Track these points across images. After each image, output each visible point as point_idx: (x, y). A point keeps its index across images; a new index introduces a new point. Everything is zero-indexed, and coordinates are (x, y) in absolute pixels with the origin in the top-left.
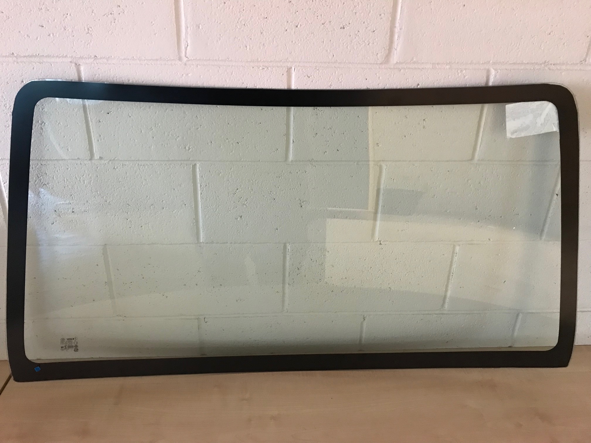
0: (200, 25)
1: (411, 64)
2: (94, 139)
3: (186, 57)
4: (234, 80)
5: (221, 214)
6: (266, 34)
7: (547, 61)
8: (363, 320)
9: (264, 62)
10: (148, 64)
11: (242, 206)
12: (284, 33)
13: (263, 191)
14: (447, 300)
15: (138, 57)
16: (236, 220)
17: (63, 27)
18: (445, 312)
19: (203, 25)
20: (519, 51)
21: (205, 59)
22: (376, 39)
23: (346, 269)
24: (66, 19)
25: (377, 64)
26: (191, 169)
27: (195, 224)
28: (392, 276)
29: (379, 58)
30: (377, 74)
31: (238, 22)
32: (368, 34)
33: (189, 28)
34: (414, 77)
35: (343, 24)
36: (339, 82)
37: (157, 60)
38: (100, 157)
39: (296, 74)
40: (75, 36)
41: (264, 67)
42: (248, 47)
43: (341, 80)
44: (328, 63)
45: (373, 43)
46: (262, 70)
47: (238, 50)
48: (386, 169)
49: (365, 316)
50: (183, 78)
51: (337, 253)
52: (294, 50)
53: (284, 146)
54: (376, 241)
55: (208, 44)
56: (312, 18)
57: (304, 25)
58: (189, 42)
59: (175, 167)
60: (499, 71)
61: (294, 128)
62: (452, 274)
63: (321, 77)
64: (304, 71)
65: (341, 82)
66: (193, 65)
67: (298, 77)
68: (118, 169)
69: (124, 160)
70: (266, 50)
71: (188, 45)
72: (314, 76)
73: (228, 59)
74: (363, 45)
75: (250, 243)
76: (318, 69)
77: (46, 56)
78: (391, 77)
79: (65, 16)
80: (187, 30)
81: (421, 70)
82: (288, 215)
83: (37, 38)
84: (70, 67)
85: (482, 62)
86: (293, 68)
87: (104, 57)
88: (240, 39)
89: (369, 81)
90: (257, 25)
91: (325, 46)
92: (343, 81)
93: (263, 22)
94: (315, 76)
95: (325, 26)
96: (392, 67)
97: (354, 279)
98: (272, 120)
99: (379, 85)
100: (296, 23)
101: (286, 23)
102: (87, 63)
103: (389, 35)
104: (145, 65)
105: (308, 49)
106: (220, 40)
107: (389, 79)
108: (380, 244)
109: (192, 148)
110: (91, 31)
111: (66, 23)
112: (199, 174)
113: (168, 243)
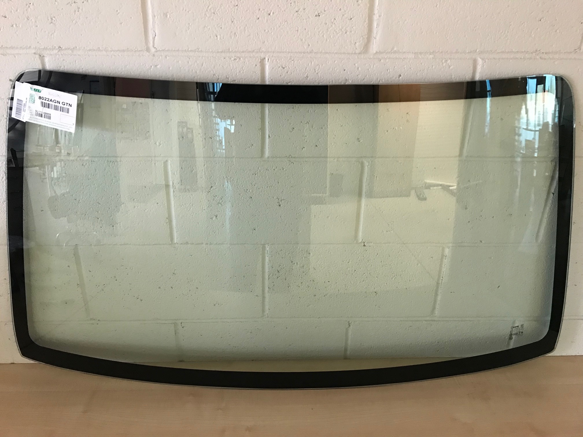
0: (168, 14)
1: (392, 53)
3: (154, 48)
4: (205, 71)
5: (195, 214)
6: (237, 23)
7: (539, 50)
8: (348, 326)
9: (235, 52)
10: (114, 55)
11: (217, 205)
12: (256, 22)
13: (239, 189)
14: (437, 306)
15: (104, 48)
16: (210, 220)
17: (26, 17)
18: (436, 319)
19: (171, 14)
20: (508, 39)
21: (174, 49)
22: (354, 27)
23: (328, 272)
24: (29, 9)
25: (355, 53)
26: (163, 165)
27: (168, 223)
28: (377, 280)
29: (357, 47)
30: (356, 65)
31: (207, 11)
32: (345, 21)
33: (156, 17)
34: (396, 67)
35: (318, 11)
36: (315, 73)
37: (124, 51)
38: (68, 153)
39: (270, 65)
40: (38, 26)
41: (236, 58)
42: (219, 37)
43: (318, 71)
44: (303, 52)
45: (351, 32)
46: (234, 60)
47: (208, 40)
48: (368, 166)
49: (350, 322)
50: (151, 69)
51: (319, 255)
52: (267, 40)
53: (259, 141)
54: (361, 242)
55: (177, 34)
56: (285, 5)
57: (277, 12)
58: (156, 32)
59: (146, 164)
60: (487, 60)
61: (269, 123)
62: (442, 278)
63: (297, 68)
64: (278, 62)
65: (318, 73)
66: (162, 56)
67: (272, 68)
68: (87, 165)
69: (93, 157)
70: (237, 40)
71: (155, 35)
72: (288, 67)
73: (198, 49)
74: (340, 33)
75: (227, 244)
76: (292, 59)
77: (10, 48)
78: (371, 67)
79: (28, 6)
80: (154, 19)
81: (403, 60)
82: (266, 214)
84: (34, 59)
85: (467, 51)
86: (267, 59)
87: (69, 48)
88: (209, 29)
89: (347, 72)
90: (227, 13)
91: (300, 34)
92: (320, 72)
93: (234, 10)
94: (290, 67)
95: (298, 13)
96: (372, 57)
97: (338, 283)
98: (245, 114)
99: (359, 76)
100: (268, 10)
101: (257, 11)
102: (51, 55)
103: (367, 22)
104: (112, 56)
105: (282, 38)
106: (189, 30)
107: (368, 69)
108: (364, 246)
109: (163, 144)
110: (54, 21)
111: (28, 13)
112: (171, 171)
113: (141, 244)
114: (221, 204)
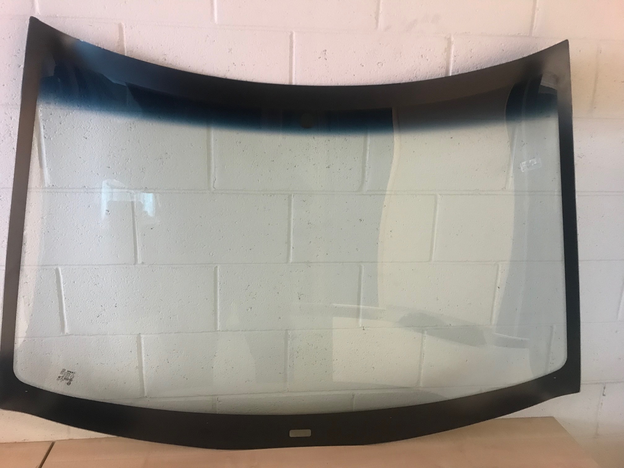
0: (225, 166)
2: (139, 248)
3: (214, 188)
5: (235, 306)
6: (273, 172)
7: (477, 189)
8: (353, 397)
9: (271, 191)
10: (185, 193)
11: (252, 299)
12: (286, 171)
13: (269, 286)
14: (422, 378)
15: (178, 188)
16: (247, 311)
18: (421, 389)
21: (228, 189)
22: (352, 175)
23: (336, 351)
24: (128, 162)
25: (353, 192)
26: (213, 270)
27: (214, 315)
28: (374, 357)
29: (355, 187)
30: (355, 199)
31: (253, 164)
32: (346, 171)
35: (328, 164)
36: (326, 205)
37: (192, 190)
38: (142, 262)
39: (295, 199)
40: (132, 174)
41: (271, 195)
42: (260, 181)
43: (328, 203)
44: (318, 191)
45: (350, 178)
47: (252, 183)
48: (364, 268)
49: (354, 393)
51: (329, 338)
52: (293, 183)
53: (286, 251)
54: (360, 327)
55: (230, 179)
56: (306, 160)
57: (300, 165)
58: (216, 177)
59: (201, 269)
61: (294, 238)
62: (424, 355)
64: (301, 197)
66: (219, 193)
67: (296, 201)
68: (155, 271)
70: (272, 183)
71: (215, 180)
73: (245, 189)
74: (343, 178)
75: (258, 330)
76: (311, 195)
79: (127, 160)
80: (216, 169)
82: (289, 306)
83: (104, 176)
85: (430, 190)
86: (293, 195)
87: (153, 188)
88: (253, 175)
89: (349, 204)
90: (267, 166)
91: (316, 179)
93: (271, 164)
94: (309, 200)
95: (315, 165)
96: (365, 194)
97: (344, 361)
100: (294, 164)
101: (287, 164)
103: (361, 171)
105: (303, 181)
106: (239, 176)
107: (363, 202)
108: (363, 330)
109: (215, 254)
110: (144, 170)
111: (127, 165)
112: (219, 274)
113: (191, 332)
114: (255, 298)
